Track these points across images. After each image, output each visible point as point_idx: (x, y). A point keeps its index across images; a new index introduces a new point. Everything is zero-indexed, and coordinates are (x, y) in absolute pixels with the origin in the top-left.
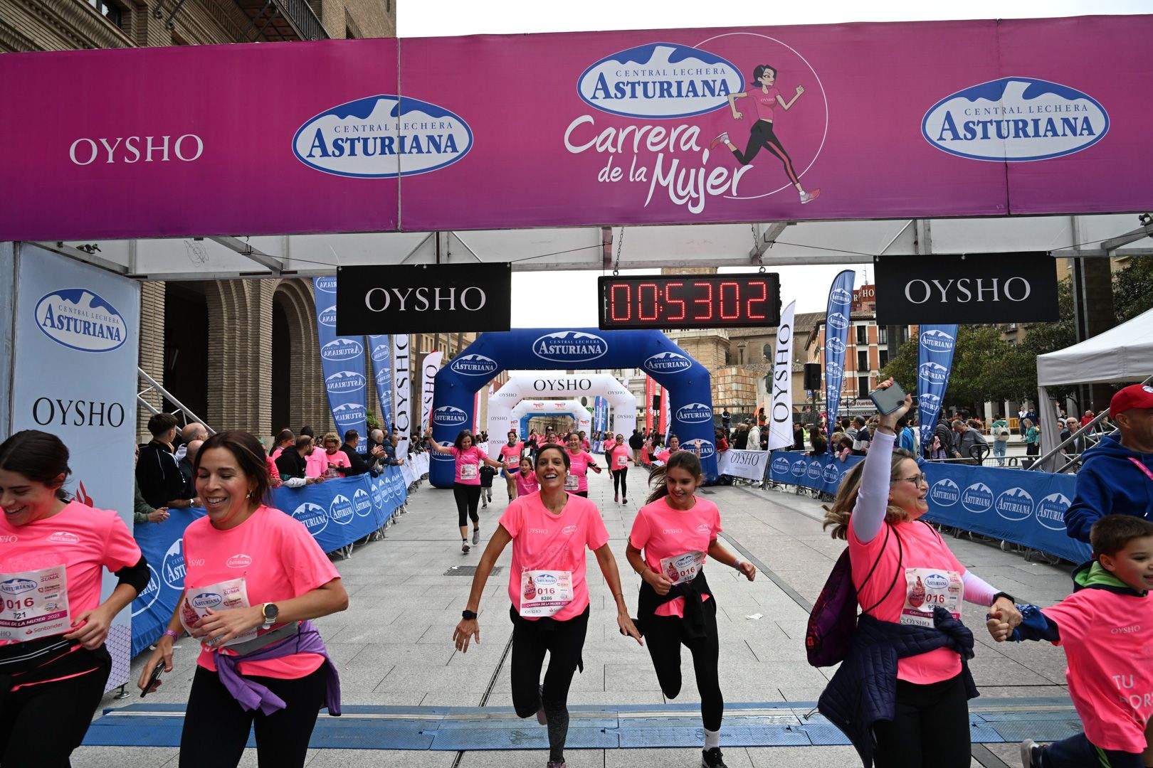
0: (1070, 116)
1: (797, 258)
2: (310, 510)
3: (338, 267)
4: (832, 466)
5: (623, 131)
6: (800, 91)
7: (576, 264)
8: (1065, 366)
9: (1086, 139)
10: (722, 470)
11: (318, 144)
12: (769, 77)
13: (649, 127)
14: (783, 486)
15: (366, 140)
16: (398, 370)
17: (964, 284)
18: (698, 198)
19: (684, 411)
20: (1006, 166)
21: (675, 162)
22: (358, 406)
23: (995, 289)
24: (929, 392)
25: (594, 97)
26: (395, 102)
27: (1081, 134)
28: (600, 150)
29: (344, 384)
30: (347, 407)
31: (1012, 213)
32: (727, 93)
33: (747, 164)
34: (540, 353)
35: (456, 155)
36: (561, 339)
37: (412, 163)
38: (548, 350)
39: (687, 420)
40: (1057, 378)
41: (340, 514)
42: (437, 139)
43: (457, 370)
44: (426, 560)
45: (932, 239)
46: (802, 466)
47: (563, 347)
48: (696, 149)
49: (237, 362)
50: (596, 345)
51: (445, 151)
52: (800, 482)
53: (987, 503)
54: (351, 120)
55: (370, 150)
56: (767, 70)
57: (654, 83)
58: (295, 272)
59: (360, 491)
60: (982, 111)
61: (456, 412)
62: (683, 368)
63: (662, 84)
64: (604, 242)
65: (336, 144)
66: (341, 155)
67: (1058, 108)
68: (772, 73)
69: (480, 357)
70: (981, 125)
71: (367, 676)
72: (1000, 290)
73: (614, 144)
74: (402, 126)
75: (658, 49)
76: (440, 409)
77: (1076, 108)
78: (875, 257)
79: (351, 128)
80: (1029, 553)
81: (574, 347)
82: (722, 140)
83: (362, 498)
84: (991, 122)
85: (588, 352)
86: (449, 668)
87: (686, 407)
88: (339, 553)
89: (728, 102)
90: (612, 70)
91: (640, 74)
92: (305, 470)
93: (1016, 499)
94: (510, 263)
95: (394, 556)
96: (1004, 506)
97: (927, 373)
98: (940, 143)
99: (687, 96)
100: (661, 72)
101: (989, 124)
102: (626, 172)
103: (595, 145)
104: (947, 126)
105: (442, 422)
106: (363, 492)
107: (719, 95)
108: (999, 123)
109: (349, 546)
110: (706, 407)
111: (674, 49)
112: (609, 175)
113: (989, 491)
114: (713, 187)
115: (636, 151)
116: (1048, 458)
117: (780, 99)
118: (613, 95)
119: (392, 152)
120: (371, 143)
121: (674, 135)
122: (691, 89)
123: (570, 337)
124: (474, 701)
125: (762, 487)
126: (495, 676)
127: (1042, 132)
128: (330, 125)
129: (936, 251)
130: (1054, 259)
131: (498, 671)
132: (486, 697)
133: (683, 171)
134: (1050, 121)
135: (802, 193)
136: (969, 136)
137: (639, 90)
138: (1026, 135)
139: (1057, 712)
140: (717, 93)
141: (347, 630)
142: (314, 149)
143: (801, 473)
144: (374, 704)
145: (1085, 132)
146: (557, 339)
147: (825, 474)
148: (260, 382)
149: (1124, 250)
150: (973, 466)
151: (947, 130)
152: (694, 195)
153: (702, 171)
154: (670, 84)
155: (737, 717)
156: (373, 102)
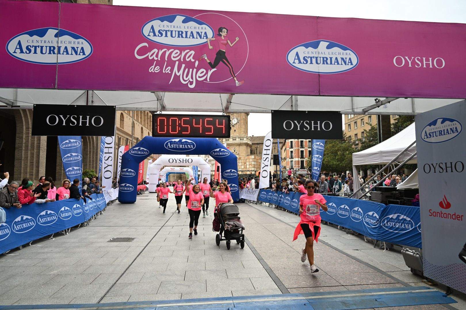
0: (344, 57)
1: (244, 110)
2: (48, 213)
3: (34, 105)
4: (282, 195)
5: (161, 51)
6: (237, 39)
7: (149, 108)
8: (362, 157)
9: (350, 66)
10: (241, 196)
11: (19, 48)
12: (225, 32)
13: (174, 50)
14: (264, 203)
15: (42, 47)
16: (105, 153)
17: (307, 123)
18: (192, 82)
19: (226, 173)
20: (319, 76)
21: (183, 66)
22: (78, 168)
23: (319, 126)
24: (316, 167)
25: (149, 35)
26: (57, 31)
27: (348, 64)
28: (151, 58)
29: (71, 159)
30: (73, 168)
31: (321, 95)
32: (207, 38)
33: (214, 68)
34: (167, 147)
35: (84, 56)
36: (177, 142)
37: (64, 59)
38: (171, 146)
39: (227, 176)
40: (359, 162)
41: (63, 215)
42: (76, 49)
43: (132, 154)
44: (102, 235)
45: (298, 104)
46: (271, 195)
47: (177, 145)
48: (193, 60)
49: (29, 148)
50: (191, 145)
51: (79, 54)
52: (270, 202)
53: (334, 211)
54: (35, 37)
55: (44, 52)
56: (224, 29)
57: (176, 31)
58: (19, 106)
59: (76, 205)
60: (310, 53)
61: (131, 171)
62: (226, 155)
63: (179, 32)
64: (158, 99)
65: (27, 48)
66: (29, 53)
67: (339, 54)
68: (226, 31)
69: (142, 148)
70: (310, 58)
71: (50, 291)
72: (321, 126)
73: (157, 56)
74: (59, 42)
75: (177, 16)
76: (123, 170)
77: (346, 54)
78: (272, 110)
79: (35, 41)
80: (347, 230)
81: (182, 145)
82: (204, 57)
83: (77, 208)
84: (314, 57)
85: (187, 147)
86: (91, 285)
87: (227, 171)
88: (62, 232)
89: (207, 42)
90: (157, 24)
91: (170, 27)
92: (47, 196)
93: (345, 210)
94: (115, 106)
95: (88, 233)
96: (340, 212)
97: (315, 159)
98: (294, 64)
99: (190, 38)
100: (179, 27)
101: (313, 58)
102: (161, 68)
103: (148, 55)
104: (296, 58)
105: (124, 175)
106: (78, 205)
107: (203, 38)
108: (317, 58)
109: (68, 229)
110: (235, 171)
111: (185, 18)
112: (154, 69)
113: (335, 206)
114: (199, 77)
115: (166, 59)
116: (356, 193)
117: (229, 41)
118: (157, 35)
119: (54, 53)
120: (44, 48)
121: (183, 54)
122: (191, 35)
123: (180, 141)
124: (95, 301)
125: (256, 204)
126: (111, 288)
127: (333, 63)
128: (25, 39)
129: (300, 109)
130: (341, 114)
131: (113, 285)
132: (103, 298)
133: (187, 70)
134: (336, 58)
135: (237, 82)
136: (305, 62)
137: (169, 34)
138: (327, 63)
139: (339, 297)
140: (202, 38)
141: (50, 268)
142: (16, 49)
143: (270, 198)
144: (47, 304)
145: (350, 64)
146: (175, 142)
147: (279, 198)
148: (40, 157)
149: (371, 112)
150: (330, 196)
151: (296, 59)
152: (191, 80)
153: (195, 70)
154: (182, 32)
155: (209, 305)
156: (47, 30)
